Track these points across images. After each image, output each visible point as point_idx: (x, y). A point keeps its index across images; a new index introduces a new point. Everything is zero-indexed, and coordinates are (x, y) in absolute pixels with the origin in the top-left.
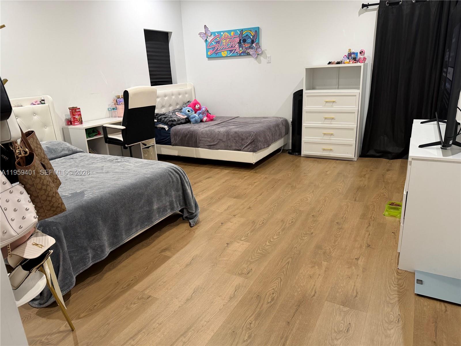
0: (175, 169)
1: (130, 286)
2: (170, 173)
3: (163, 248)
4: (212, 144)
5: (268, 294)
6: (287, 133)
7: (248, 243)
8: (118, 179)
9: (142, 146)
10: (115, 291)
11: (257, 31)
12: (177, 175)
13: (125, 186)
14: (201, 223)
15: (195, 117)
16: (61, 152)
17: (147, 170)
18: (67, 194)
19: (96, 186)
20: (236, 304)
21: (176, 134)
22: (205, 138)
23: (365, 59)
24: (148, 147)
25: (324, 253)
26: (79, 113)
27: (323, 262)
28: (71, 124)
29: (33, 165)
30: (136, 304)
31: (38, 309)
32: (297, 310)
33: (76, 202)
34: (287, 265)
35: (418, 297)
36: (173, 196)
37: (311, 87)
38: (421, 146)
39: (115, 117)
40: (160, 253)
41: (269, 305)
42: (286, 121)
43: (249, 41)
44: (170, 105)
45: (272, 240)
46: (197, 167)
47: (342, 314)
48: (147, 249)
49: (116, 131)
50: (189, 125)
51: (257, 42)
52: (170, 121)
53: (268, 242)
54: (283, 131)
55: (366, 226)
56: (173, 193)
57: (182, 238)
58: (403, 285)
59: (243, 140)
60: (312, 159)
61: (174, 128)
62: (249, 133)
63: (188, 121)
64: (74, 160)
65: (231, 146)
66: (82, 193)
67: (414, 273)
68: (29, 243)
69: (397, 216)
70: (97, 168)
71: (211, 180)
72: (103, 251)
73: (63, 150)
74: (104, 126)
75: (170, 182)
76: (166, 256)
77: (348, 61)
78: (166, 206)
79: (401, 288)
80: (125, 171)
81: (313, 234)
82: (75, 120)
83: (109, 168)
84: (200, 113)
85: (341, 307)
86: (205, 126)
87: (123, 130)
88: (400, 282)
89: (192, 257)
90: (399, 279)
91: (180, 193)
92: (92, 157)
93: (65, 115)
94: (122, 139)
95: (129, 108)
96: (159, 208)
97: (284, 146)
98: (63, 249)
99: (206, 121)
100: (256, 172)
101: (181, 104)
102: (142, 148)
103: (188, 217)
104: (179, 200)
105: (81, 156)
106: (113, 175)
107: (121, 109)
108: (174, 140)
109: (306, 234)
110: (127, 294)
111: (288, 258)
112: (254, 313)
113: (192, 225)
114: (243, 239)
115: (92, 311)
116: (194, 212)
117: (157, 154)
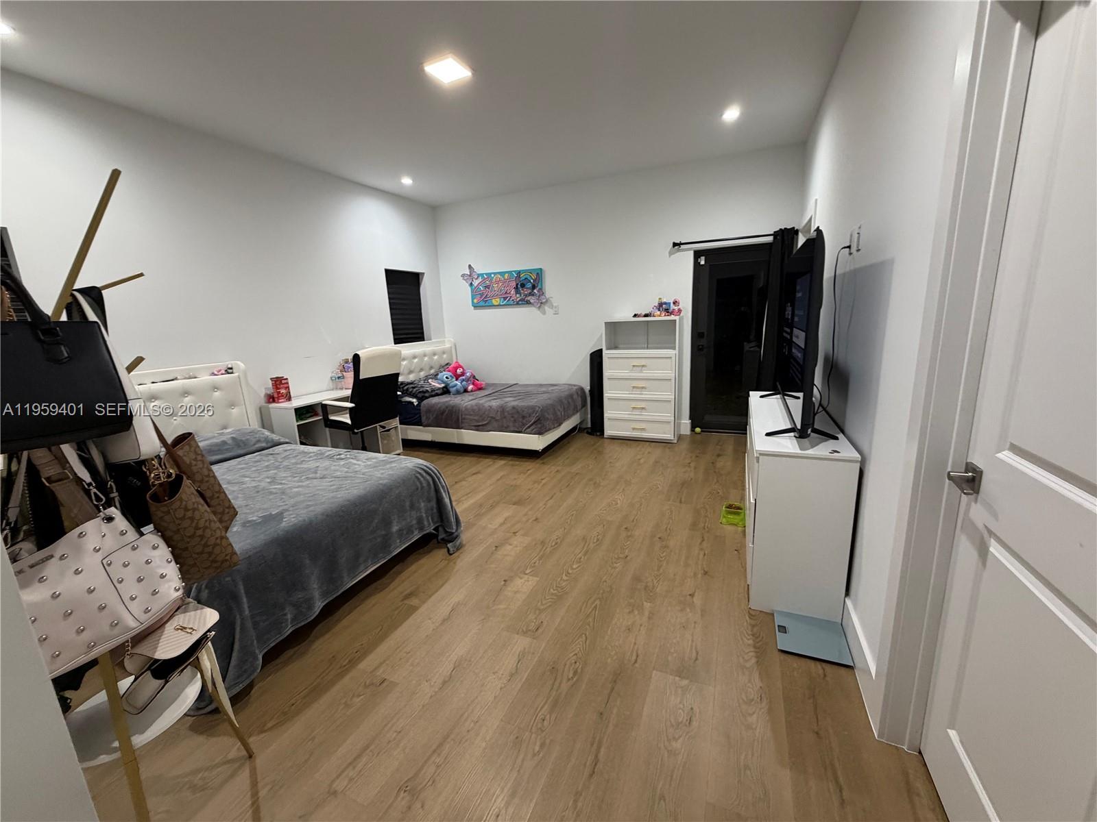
0: (425, 468)
1: (353, 663)
2: (418, 475)
3: (406, 593)
4: (480, 424)
5: (568, 663)
6: (584, 405)
7: (535, 579)
8: (338, 490)
9: (379, 430)
10: (329, 672)
11: (539, 274)
12: (428, 477)
13: (348, 501)
14: (466, 548)
15: (456, 385)
16: (255, 444)
17: (383, 471)
18: (254, 518)
19: (303, 501)
20: (520, 685)
21: (430, 410)
22: (471, 415)
23: (680, 311)
24: (389, 430)
25: (646, 588)
26: (286, 385)
27: (645, 603)
28: (274, 401)
29: (179, 500)
30: (362, 697)
31: (194, 718)
32: (613, 689)
33: (267, 533)
34: (594, 611)
35: (783, 656)
36: (423, 511)
37: (613, 346)
38: (768, 434)
39: (342, 389)
40: (402, 600)
41: (570, 683)
42: (582, 389)
43: (529, 285)
44: (421, 370)
45: (570, 572)
46: (460, 457)
47: (680, 691)
48: (382, 594)
49: (340, 410)
50: (447, 397)
51: (539, 287)
52: (420, 392)
53: (564, 575)
54: (579, 402)
55: (699, 541)
56: (423, 504)
57: (437, 573)
58: (760, 635)
59: (524, 417)
60: (620, 441)
61: (425, 402)
62: (533, 408)
63: (446, 391)
64: (275, 456)
65: (508, 427)
66: (280, 516)
67: (773, 615)
68: (169, 628)
69: (738, 523)
70: (309, 469)
71: (480, 476)
72: (310, 608)
73: (259, 441)
74: (324, 402)
75: (417, 489)
76: (412, 605)
77: (659, 313)
78: (412, 526)
79: (758, 640)
80: (351, 474)
81: (628, 558)
82: (280, 396)
83: (326, 469)
84: (463, 380)
85: (677, 678)
86: (471, 398)
87: (351, 409)
88: (755, 630)
89: (452, 605)
90: (753, 626)
91: (434, 503)
92: (304, 452)
93: (266, 388)
94: (349, 422)
95: (361, 378)
96: (400, 530)
97: (581, 423)
98: (241, 612)
99: (472, 391)
100: (543, 463)
101: (437, 367)
102: (379, 432)
103: (446, 538)
104: (432, 515)
105: (286, 451)
106: (332, 481)
107: (350, 376)
108: (427, 418)
109: (619, 558)
110: (346, 680)
111: (595, 601)
112: (547, 700)
113: (451, 552)
114: (527, 572)
115: (286, 716)
116: (454, 531)
117: (402, 439)
